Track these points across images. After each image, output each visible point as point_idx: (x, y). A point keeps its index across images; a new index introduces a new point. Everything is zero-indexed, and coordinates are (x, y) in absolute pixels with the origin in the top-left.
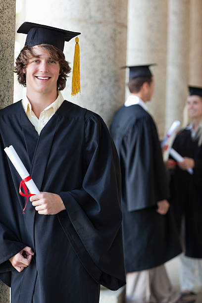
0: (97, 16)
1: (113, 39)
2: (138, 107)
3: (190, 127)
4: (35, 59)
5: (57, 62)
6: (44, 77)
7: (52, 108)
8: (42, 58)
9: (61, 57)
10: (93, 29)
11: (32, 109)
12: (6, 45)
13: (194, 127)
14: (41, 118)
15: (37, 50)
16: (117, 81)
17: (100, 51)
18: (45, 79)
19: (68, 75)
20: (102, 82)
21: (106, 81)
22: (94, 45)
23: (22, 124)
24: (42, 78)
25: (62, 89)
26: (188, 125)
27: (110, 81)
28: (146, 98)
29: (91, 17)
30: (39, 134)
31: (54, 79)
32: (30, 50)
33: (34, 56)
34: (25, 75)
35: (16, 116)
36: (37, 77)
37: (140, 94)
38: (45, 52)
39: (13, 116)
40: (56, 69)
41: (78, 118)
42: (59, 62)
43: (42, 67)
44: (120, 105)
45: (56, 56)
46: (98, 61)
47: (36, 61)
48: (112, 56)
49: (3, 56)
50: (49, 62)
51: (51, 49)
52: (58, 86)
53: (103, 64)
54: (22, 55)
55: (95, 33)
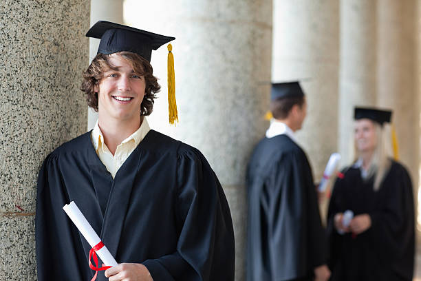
0: (228, 13)
1: (251, 44)
2: (284, 138)
3: (359, 164)
4: (112, 72)
5: (143, 78)
6: (124, 97)
7: (133, 140)
8: (121, 71)
9: (149, 69)
10: (222, 31)
11: (106, 142)
12: (74, 55)
13: (364, 164)
14: (117, 154)
15: (116, 59)
16: (256, 103)
17: (232, 62)
18: (125, 99)
19: (157, 95)
20: (235, 105)
21: (241, 102)
22: (224, 53)
23: (89, 164)
24: (122, 99)
25: (148, 114)
26: (356, 161)
27: (247, 102)
28: (296, 126)
29: (219, 15)
30: (114, 176)
31: (138, 101)
32: (106, 59)
33: (111, 68)
34: (97, 95)
35: (82, 154)
36: (114, 97)
37: (287, 121)
38: (127, 63)
39: (79, 153)
40: (140, 86)
41: (169, 154)
42: (145, 77)
43: (121, 84)
44: (260, 136)
45: (142, 68)
46: (230, 75)
47: (114, 75)
48: (250, 68)
49: (69, 70)
50: (131, 77)
51: (134, 58)
52: (142, 110)
53: (237, 79)
54: (94, 65)
55: (226, 36)
